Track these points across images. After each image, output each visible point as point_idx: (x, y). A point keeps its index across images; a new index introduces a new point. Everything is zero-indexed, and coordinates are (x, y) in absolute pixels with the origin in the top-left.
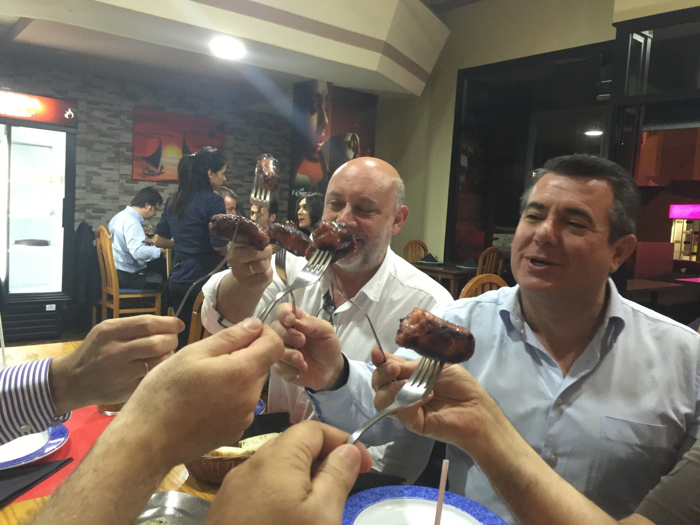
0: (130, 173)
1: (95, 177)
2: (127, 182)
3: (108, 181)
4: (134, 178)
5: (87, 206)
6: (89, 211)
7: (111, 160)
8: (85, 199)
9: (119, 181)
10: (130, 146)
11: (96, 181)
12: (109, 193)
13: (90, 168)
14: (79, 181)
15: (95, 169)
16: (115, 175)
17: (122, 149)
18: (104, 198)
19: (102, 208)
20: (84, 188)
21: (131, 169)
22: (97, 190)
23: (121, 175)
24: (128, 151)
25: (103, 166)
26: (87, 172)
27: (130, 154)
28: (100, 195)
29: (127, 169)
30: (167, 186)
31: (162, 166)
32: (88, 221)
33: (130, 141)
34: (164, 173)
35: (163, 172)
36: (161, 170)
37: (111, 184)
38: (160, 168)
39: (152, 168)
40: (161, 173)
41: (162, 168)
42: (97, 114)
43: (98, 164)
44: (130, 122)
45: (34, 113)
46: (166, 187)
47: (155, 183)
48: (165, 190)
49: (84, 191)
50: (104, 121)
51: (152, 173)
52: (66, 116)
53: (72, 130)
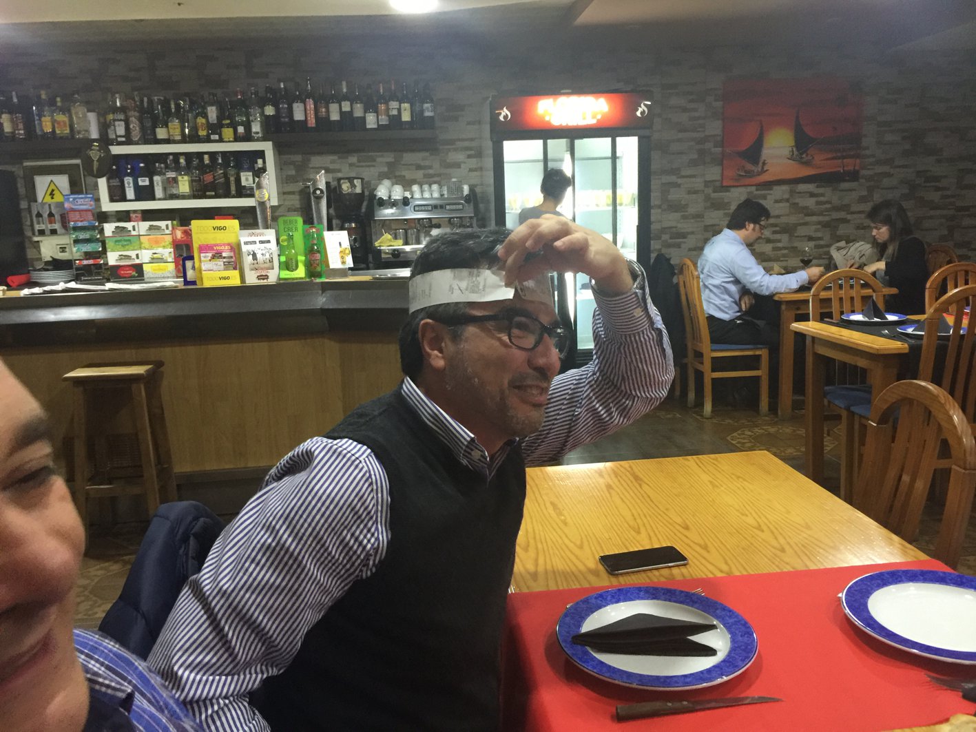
0: (718, 177)
1: (672, 190)
2: (714, 192)
3: (689, 192)
4: (724, 184)
5: (664, 230)
6: (665, 237)
7: (693, 163)
8: (660, 221)
9: (703, 191)
10: (719, 138)
11: (674, 195)
12: (692, 210)
13: (666, 179)
14: (655, 198)
15: (673, 179)
16: (698, 183)
17: (709, 145)
18: (684, 217)
19: (682, 231)
20: (659, 207)
21: (720, 171)
22: (675, 207)
23: (707, 184)
24: (715, 146)
25: (683, 173)
26: (663, 184)
27: (719, 150)
28: (677, 215)
29: (714, 173)
30: (771, 189)
31: (765, 160)
32: (664, 251)
33: (719, 132)
34: (767, 170)
35: (765, 169)
36: (763, 168)
37: (694, 196)
38: (761, 164)
39: (749, 166)
40: (763, 172)
41: (764, 164)
42: (674, 101)
43: (675, 171)
44: (719, 104)
45: (599, 117)
46: (771, 192)
47: (753, 188)
48: (769, 197)
49: (660, 211)
50: (685, 110)
51: (749, 174)
52: (638, 114)
53: (647, 132)
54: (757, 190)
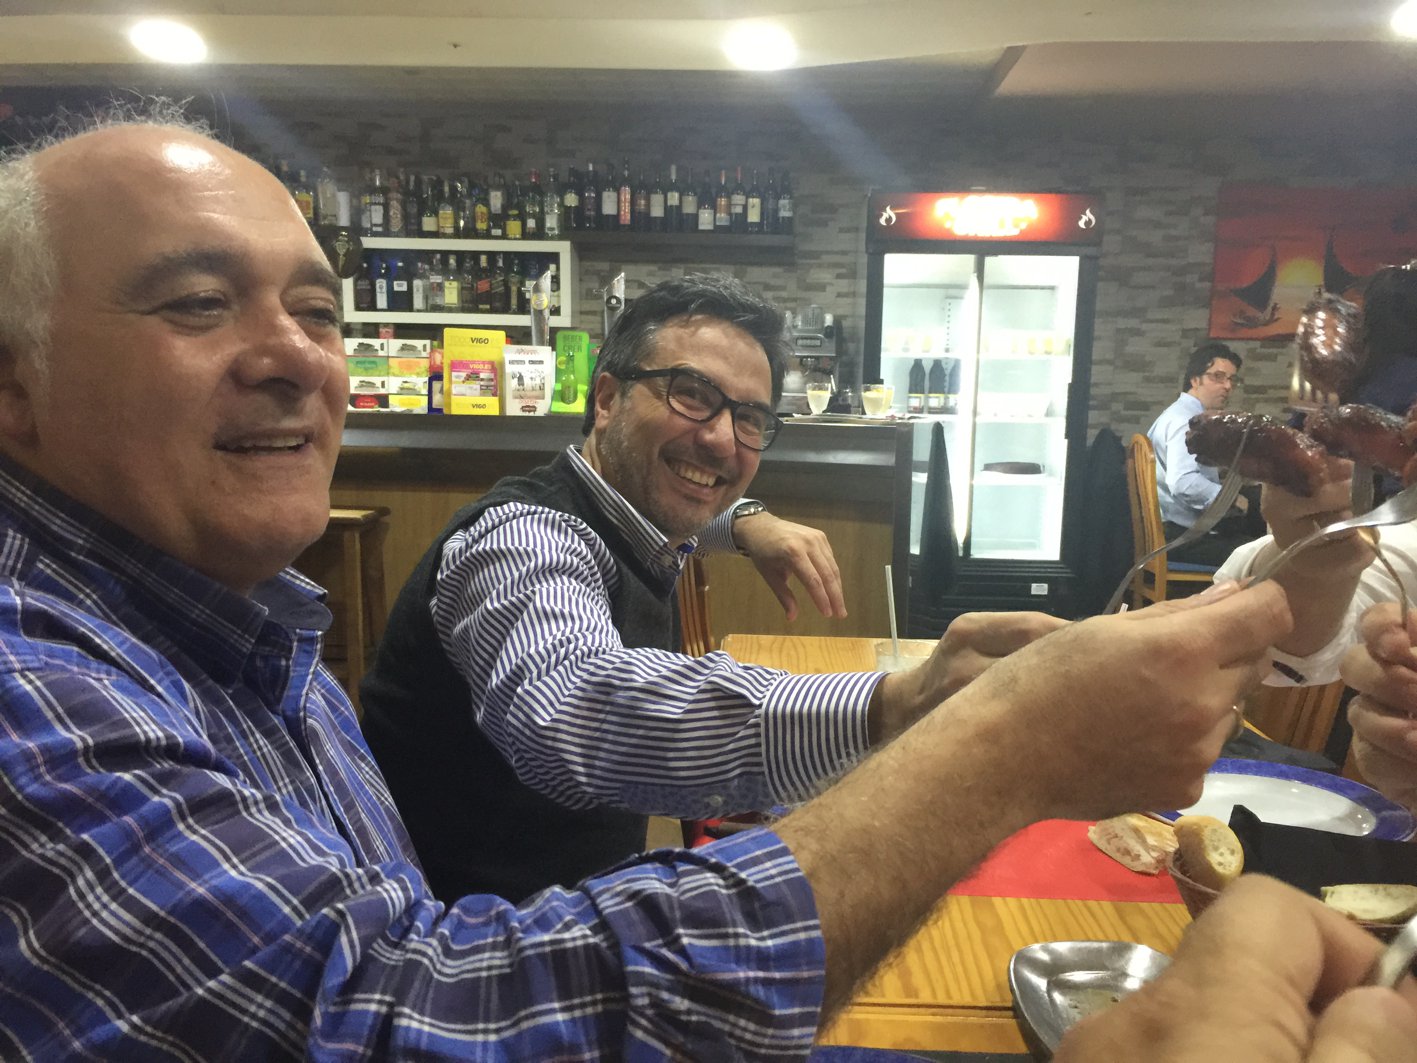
0: (1203, 325)
1: (1132, 340)
3: (1159, 344)
5: (1115, 397)
6: (1117, 407)
7: (1166, 303)
8: (1110, 384)
9: (1180, 344)
10: (1208, 269)
11: (1135, 346)
12: (1159, 370)
13: (1123, 323)
14: (1099, 350)
15: (1133, 323)
16: (1172, 331)
17: (1190, 278)
18: (1148, 380)
19: (1143, 399)
20: (1110, 363)
21: (1207, 316)
22: (1136, 364)
23: (1185, 332)
24: (1201, 280)
25: (1150, 315)
26: (1118, 330)
27: (1207, 285)
28: (1136, 377)
29: (1197, 319)
30: (1283, 347)
31: (1276, 304)
32: (1113, 427)
33: (1208, 259)
34: (1277, 320)
35: (1276, 317)
36: (1273, 314)
37: (1165, 350)
38: (1270, 309)
39: (1251, 312)
40: (1272, 320)
41: (1275, 308)
42: (1143, 212)
43: (1138, 312)
44: (1210, 220)
45: (1023, 226)
46: (1284, 350)
47: (1258, 344)
48: (1280, 357)
49: (1111, 368)
50: (1158, 225)
51: (1252, 323)
52: (1082, 224)
53: (1091, 251)
54: (1261, 347)
